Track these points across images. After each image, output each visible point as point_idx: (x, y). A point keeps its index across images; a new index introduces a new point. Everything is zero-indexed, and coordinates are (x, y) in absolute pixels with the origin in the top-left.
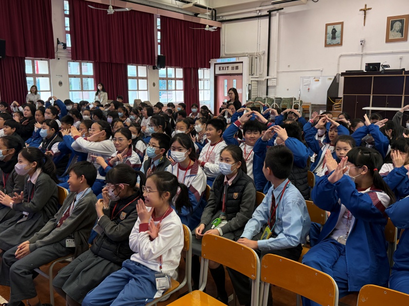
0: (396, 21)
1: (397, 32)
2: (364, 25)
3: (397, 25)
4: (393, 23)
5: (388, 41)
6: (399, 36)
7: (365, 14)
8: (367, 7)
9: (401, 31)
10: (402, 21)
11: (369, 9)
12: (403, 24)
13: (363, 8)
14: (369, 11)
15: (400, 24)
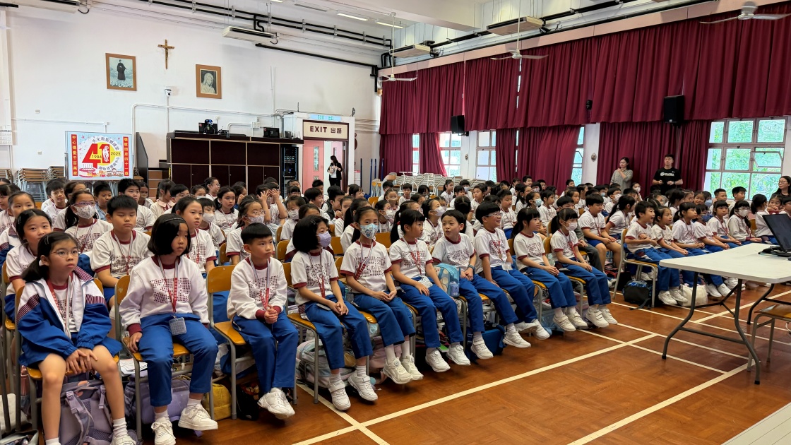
0: (207, 72)
1: (210, 86)
2: (167, 68)
3: (209, 77)
4: (204, 73)
5: (199, 95)
6: (211, 91)
7: (167, 54)
8: (169, 45)
9: (214, 85)
10: (213, 73)
11: (171, 48)
12: (215, 77)
13: (163, 44)
14: (172, 50)
15: (212, 77)
